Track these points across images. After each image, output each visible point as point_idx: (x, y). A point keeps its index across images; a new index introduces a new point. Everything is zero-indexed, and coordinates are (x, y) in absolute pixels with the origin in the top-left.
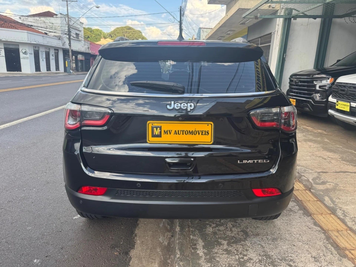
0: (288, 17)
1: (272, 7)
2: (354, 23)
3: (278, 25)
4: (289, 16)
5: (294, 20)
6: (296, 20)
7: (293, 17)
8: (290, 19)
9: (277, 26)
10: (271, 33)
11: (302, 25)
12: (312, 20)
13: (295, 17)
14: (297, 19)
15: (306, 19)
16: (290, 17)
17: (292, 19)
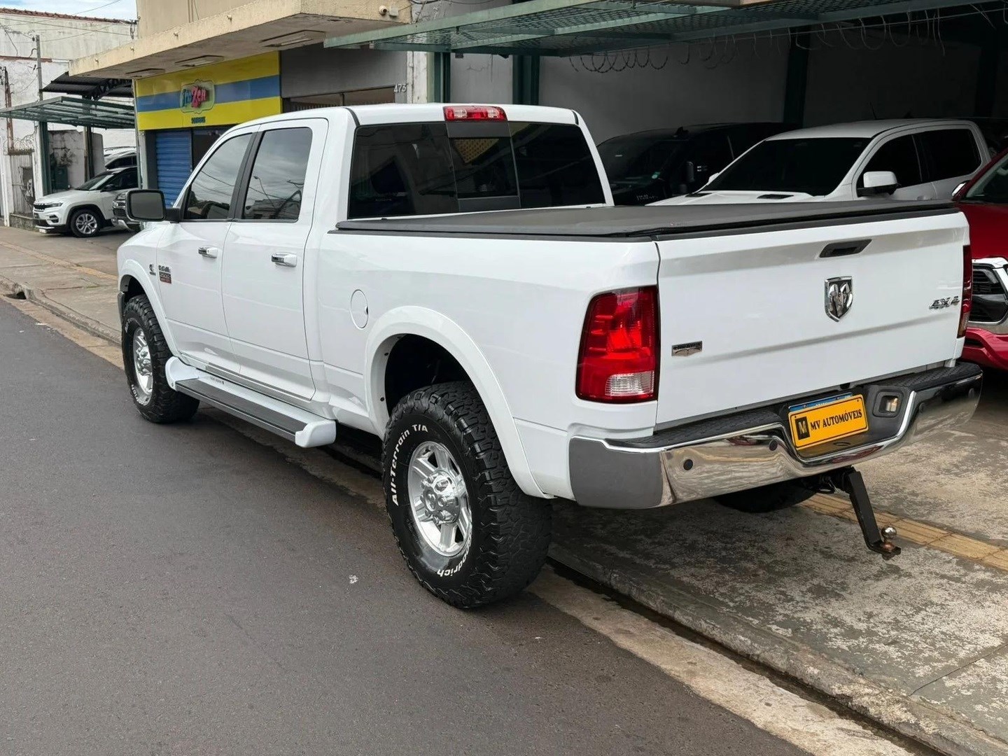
0: (442, 50)
1: (391, 16)
2: (591, 70)
3: (413, 68)
4: (447, 47)
5: (457, 57)
6: (462, 57)
7: (454, 51)
8: (447, 56)
9: (409, 70)
10: (394, 87)
11: (470, 68)
12: (497, 57)
13: (460, 53)
14: (465, 55)
15: (484, 58)
16: (447, 50)
17: (453, 55)
